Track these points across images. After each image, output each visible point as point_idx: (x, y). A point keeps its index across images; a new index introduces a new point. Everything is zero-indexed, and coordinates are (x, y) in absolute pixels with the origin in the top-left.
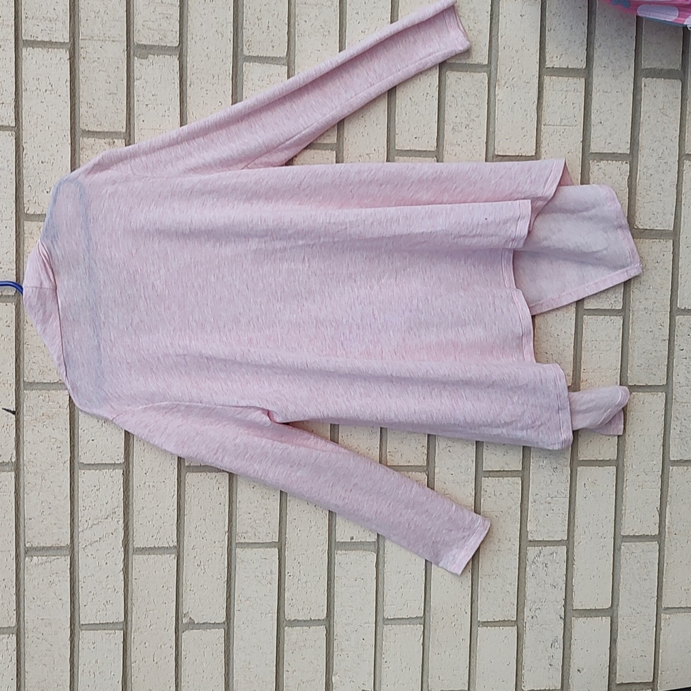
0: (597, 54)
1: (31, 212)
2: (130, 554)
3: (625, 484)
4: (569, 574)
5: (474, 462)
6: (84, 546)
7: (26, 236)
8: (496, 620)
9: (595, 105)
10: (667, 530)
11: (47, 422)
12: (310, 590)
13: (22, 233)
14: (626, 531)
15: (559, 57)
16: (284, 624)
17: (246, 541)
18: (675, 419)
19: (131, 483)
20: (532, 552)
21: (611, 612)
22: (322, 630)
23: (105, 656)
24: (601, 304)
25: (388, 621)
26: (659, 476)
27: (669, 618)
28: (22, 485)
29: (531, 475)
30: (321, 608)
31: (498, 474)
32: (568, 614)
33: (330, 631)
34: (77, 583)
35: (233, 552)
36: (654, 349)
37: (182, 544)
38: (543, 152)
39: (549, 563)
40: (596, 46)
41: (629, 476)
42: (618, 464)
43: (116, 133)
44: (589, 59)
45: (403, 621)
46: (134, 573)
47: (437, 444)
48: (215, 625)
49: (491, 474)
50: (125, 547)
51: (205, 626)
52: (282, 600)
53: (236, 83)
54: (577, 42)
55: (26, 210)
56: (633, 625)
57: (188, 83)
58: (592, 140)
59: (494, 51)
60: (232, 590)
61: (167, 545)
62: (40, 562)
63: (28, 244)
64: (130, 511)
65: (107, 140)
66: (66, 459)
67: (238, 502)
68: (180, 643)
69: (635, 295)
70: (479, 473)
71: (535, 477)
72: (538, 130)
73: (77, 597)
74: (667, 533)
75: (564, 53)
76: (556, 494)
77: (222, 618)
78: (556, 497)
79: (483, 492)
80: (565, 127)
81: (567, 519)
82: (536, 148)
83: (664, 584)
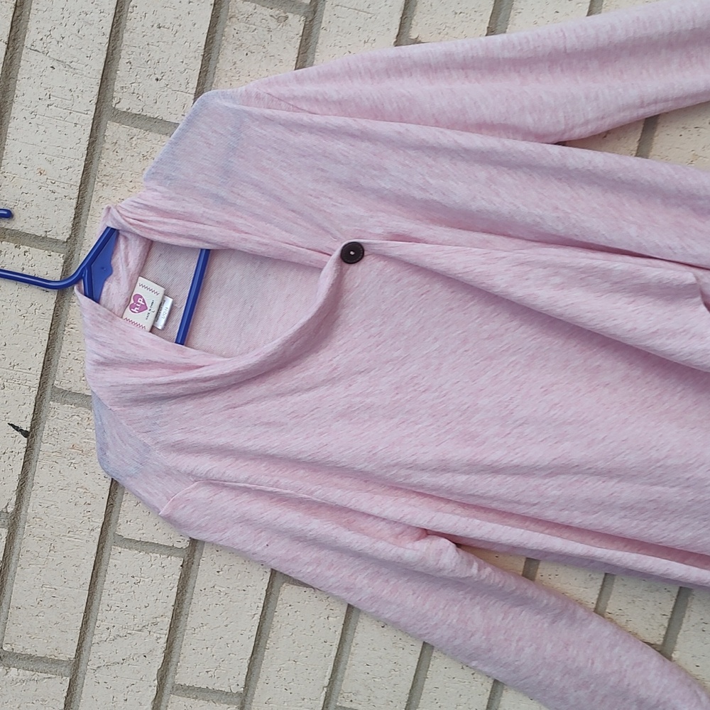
1: (123, 106)
2: (166, 692)
6: (95, 667)
7: (107, 146)
11: (78, 459)
13: (100, 139)
17: (353, 706)
19: (191, 582)
28: (16, 551)
37: (250, 692)
43: (293, 2)
47: (686, 615)
50: (161, 680)
55: (114, 102)
61: (227, 690)
62: (20, 677)
63: (107, 161)
64: (181, 625)
65: (275, 12)
66: (96, 525)
67: (354, 644)
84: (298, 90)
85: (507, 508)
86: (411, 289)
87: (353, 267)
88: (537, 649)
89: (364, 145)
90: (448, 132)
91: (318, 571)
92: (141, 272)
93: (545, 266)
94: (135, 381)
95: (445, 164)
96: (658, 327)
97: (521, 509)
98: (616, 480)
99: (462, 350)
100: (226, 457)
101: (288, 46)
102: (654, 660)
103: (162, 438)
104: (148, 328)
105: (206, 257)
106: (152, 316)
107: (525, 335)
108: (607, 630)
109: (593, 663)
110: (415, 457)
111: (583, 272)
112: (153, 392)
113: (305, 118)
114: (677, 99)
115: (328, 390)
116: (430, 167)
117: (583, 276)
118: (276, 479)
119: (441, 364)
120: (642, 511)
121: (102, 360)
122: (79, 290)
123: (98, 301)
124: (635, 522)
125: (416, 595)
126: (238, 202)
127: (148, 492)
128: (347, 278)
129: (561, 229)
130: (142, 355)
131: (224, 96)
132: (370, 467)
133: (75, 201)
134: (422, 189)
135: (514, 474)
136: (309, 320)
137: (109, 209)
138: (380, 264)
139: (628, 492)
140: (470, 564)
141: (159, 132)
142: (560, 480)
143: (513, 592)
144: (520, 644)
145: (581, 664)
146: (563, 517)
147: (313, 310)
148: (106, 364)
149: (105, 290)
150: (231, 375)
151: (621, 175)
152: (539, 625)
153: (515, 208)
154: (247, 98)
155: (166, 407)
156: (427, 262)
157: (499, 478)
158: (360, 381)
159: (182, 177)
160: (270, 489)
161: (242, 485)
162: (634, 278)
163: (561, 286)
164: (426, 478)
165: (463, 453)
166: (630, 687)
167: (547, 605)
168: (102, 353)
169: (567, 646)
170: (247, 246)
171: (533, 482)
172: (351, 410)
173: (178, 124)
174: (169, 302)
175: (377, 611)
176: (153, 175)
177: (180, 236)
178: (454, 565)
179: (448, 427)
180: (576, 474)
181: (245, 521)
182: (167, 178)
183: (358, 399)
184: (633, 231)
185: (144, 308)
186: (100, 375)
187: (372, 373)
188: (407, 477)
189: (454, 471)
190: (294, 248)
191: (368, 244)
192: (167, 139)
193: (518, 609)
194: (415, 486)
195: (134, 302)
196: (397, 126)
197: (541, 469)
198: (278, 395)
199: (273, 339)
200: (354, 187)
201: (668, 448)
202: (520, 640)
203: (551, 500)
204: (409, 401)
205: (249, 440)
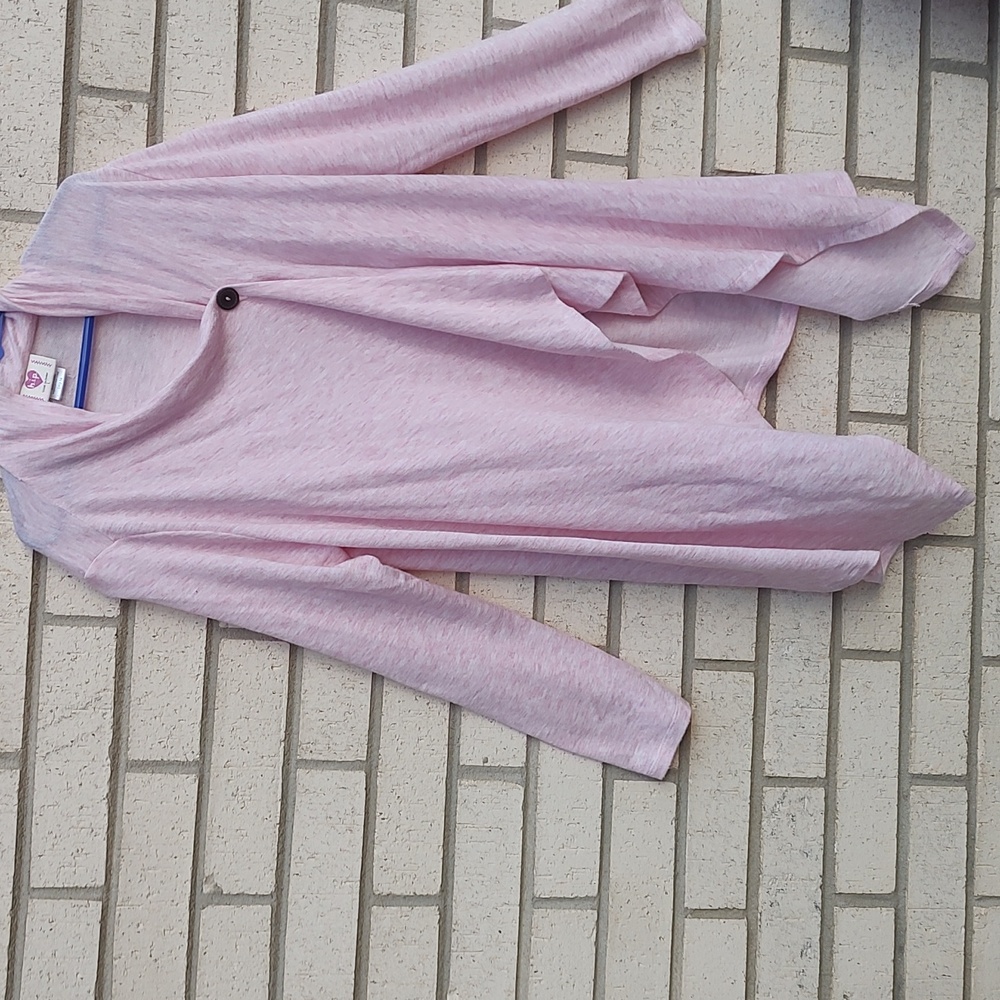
0: (866, 32)
2: (121, 771)
3: (914, 690)
4: (830, 834)
5: (681, 644)
6: (44, 754)
8: (714, 907)
9: (863, 106)
10: (979, 768)
12: (415, 844)
14: (916, 768)
15: (809, 33)
16: (371, 901)
17: (315, 757)
18: (989, 590)
19: (128, 652)
20: (771, 795)
21: (895, 900)
22: (432, 914)
23: (69, 945)
24: (876, 406)
25: (540, 902)
26: (967, 679)
27: (986, 914)
29: (769, 669)
30: (433, 876)
31: (719, 665)
32: (828, 903)
33: (445, 915)
34: (28, 817)
35: (292, 774)
37: (207, 758)
38: (787, 169)
39: (798, 814)
40: (864, 20)
41: (921, 678)
42: (904, 656)
43: (135, 93)
44: (854, 40)
45: (563, 904)
46: (127, 804)
47: (623, 612)
48: (257, 898)
49: (708, 664)
50: (114, 758)
51: (241, 899)
52: (369, 861)
53: (325, 32)
54: (836, 14)
56: (930, 923)
57: (252, 27)
58: (859, 157)
59: (714, 18)
60: (288, 840)
61: (183, 759)
64: (126, 699)
65: (120, 102)
66: (24, 606)
67: (303, 691)
68: (196, 928)
69: (925, 394)
70: (690, 662)
71: (777, 672)
72: (780, 137)
73: (28, 841)
74: (980, 774)
75: (817, 27)
76: (808, 702)
77: (268, 887)
78: (808, 707)
79: (694, 694)
80: (819, 135)
81: (825, 744)
82: (777, 163)
83: (976, 856)
84: (152, 163)
86: (290, 326)
87: (231, 314)
88: (482, 660)
89: (220, 201)
91: (251, 610)
92: (32, 350)
93: (408, 283)
95: (297, 208)
96: (519, 320)
97: (433, 514)
98: (514, 470)
99: (349, 375)
100: (141, 511)
101: (137, 131)
102: (601, 656)
103: (76, 500)
104: (47, 398)
105: (91, 325)
106: (48, 387)
107: (405, 355)
108: (548, 634)
109: (540, 667)
110: (322, 478)
111: (442, 283)
114: (495, 125)
115: (228, 430)
116: (285, 212)
117: (443, 286)
118: (193, 522)
119: (331, 390)
120: (546, 494)
121: (6, 433)
124: (542, 507)
125: (352, 623)
126: (113, 268)
127: (71, 557)
128: (227, 323)
129: (414, 249)
130: (44, 422)
131: (84, 178)
132: (281, 495)
134: (280, 232)
135: (420, 480)
136: (197, 361)
138: (256, 307)
139: (528, 478)
140: (396, 576)
141: (29, 222)
142: (464, 478)
143: (445, 600)
144: (464, 656)
145: (529, 669)
148: (11, 437)
150: (132, 424)
151: (455, 191)
152: (480, 638)
153: (368, 236)
154: (106, 175)
157: (407, 487)
158: (258, 418)
159: (57, 254)
162: (489, 280)
163: (424, 299)
164: (338, 497)
165: (367, 467)
166: (582, 686)
167: (482, 612)
168: (5, 426)
169: (511, 654)
170: (127, 307)
171: (439, 484)
172: (253, 445)
173: (44, 212)
174: (62, 373)
175: (317, 643)
176: (30, 258)
177: (63, 307)
178: (380, 576)
179: (349, 446)
180: (476, 469)
181: (171, 570)
182: (43, 258)
183: (259, 434)
184: (479, 241)
186: (5, 448)
187: (268, 409)
188: (319, 498)
189: (363, 485)
190: (173, 302)
191: (240, 287)
192: (37, 227)
193: (456, 625)
194: (328, 508)
195: (29, 379)
196: (247, 178)
197: (444, 470)
198: (181, 443)
200: (220, 243)
201: (554, 429)
202: (463, 653)
203: (459, 499)
204: (307, 428)
205: (161, 488)
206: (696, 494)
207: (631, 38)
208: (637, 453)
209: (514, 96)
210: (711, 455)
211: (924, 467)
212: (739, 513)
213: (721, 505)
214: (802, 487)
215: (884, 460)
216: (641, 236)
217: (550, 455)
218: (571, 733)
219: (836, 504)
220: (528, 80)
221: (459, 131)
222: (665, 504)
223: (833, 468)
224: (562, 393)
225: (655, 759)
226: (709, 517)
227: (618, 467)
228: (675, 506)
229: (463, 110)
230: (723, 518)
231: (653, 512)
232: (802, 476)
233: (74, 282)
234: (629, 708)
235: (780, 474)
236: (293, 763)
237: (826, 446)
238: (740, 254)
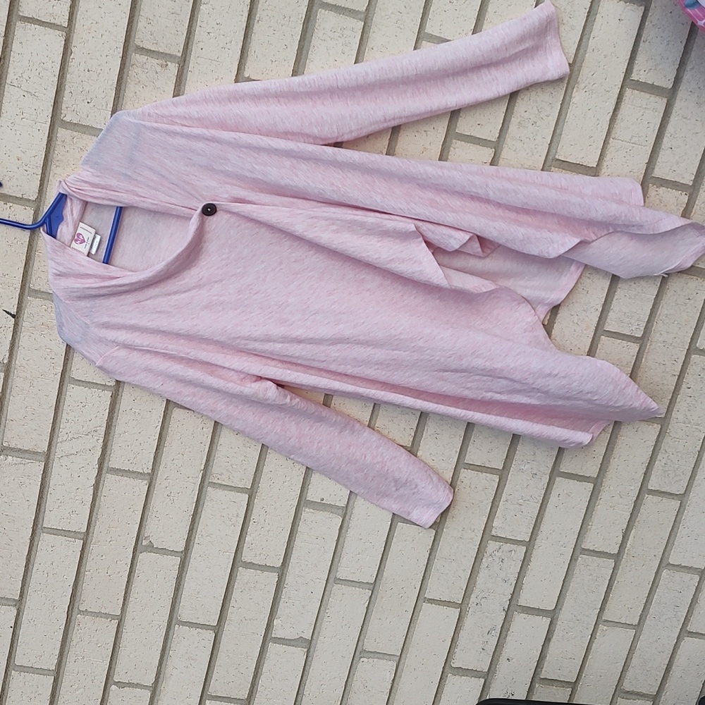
0: (687, 76)
1: (67, 119)
2: (104, 472)
3: (598, 502)
4: (523, 572)
5: (458, 453)
6: (60, 456)
7: (58, 143)
8: (442, 600)
9: (670, 129)
10: (626, 551)
11: (46, 331)
12: (271, 539)
13: (54, 139)
14: (586, 545)
15: (647, 72)
16: (239, 564)
17: (219, 482)
18: (664, 452)
19: (117, 406)
20: (492, 546)
21: (553, 614)
22: (274, 577)
23: (62, 560)
24: (622, 329)
25: (339, 581)
26: (633, 501)
27: (606, 630)
28: (9, 386)
29: (510, 475)
30: (278, 557)
31: (478, 468)
32: (511, 608)
33: (282, 579)
34: (47, 488)
35: (204, 489)
36: (661, 382)
37: (156, 473)
38: (605, 166)
39: (506, 559)
40: (689, 68)
41: (604, 495)
42: (597, 483)
43: (171, 56)
44: (677, 80)
45: (353, 584)
46: (104, 491)
47: (426, 429)
48: (173, 553)
49: (471, 467)
50: (100, 464)
51: (163, 552)
52: (242, 542)
53: (307, 28)
54: (670, 60)
55: (62, 116)
56: (571, 630)
57: (257, 19)
58: (658, 164)
59: (582, 51)
60: (196, 524)
61: (141, 471)
62: (14, 462)
63: (59, 152)
64: (112, 432)
65: (160, 61)
66: (58, 371)
67: (219, 445)
68: (135, 562)
69: (658, 326)
70: (460, 464)
71: (513, 478)
72: (606, 142)
73: (45, 501)
74: (625, 555)
75: (654, 68)
76: (529, 498)
77: (180, 547)
78: (528, 500)
79: (459, 482)
80: (634, 145)
81: (534, 523)
82: (599, 160)
83: (610, 599)
84: (174, 111)
85: (307, 363)
86: (247, 231)
87: (210, 218)
88: (330, 448)
89: (215, 145)
90: (265, 138)
91: (194, 400)
92: (81, 220)
93: (326, 219)
94: (78, 286)
95: (265, 157)
96: (394, 256)
97: (315, 364)
98: (371, 347)
99: (279, 269)
100: (135, 331)
101: (169, 82)
102: (404, 455)
103: (96, 320)
104: (86, 254)
105: (120, 211)
106: (88, 246)
107: (318, 260)
108: (375, 437)
109: (365, 457)
110: (250, 333)
111: (350, 223)
112: (90, 293)
113: (178, 128)
115: (197, 292)
116: (256, 158)
117: (350, 225)
118: (166, 345)
119: (266, 277)
120: (388, 365)
121: (58, 273)
122: (44, 230)
123: (55, 237)
124: (384, 372)
125: (254, 415)
126: (139, 178)
127: (89, 352)
128: (206, 224)
129: (335, 197)
130: (82, 270)
131: (129, 114)
132: (223, 339)
133: (39, 177)
134: (251, 172)
135: (310, 343)
136: (183, 251)
137: (60, 182)
138: (227, 216)
139: (379, 354)
140: (285, 396)
141: (90, 134)
142: (339, 346)
143: (314, 413)
144: (320, 444)
145: (358, 457)
146: (341, 369)
147: (185, 244)
148: (60, 275)
149: (59, 230)
150: (136, 283)
151: (370, 165)
152: (332, 434)
153: (307, 184)
154: (143, 116)
155: (98, 301)
156: (254, 216)
157: (302, 345)
158: (216, 287)
159: (104, 163)
160: (163, 351)
161: (145, 348)
162: (379, 227)
163: (337, 231)
164: (257, 345)
165: (279, 331)
166: (389, 471)
167: (336, 421)
168: (58, 269)
169: (349, 446)
170: (145, 205)
171: (322, 348)
172: (211, 304)
173: (102, 129)
174: (98, 238)
175: (231, 424)
176: (86, 162)
177: (104, 199)
178: (275, 397)
180: (348, 343)
181: (148, 370)
182: (95, 163)
183: (215, 298)
184: (378, 199)
185: (83, 241)
186: (57, 282)
187: (224, 282)
188: (246, 344)
189: (274, 341)
190: (174, 207)
191: (219, 204)
192: (95, 139)
193: (319, 424)
194: (250, 350)
195: (77, 238)
196: (233, 134)
197: (327, 340)
198: (166, 295)
199: (163, 261)
200: (209, 169)
201: (402, 328)
202: (319, 442)
203: (333, 359)
204: (246, 299)
205: (149, 322)
206: (484, 381)
207: (517, 62)
208: (451, 352)
209: (427, 93)
210: (498, 362)
211: (636, 390)
212: (509, 396)
213: (498, 390)
214: (553, 390)
215: (610, 383)
216: (489, 207)
217: (396, 343)
218: (377, 495)
219: (572, 402)
220: (439, 83)
221: (382, 119)
222: (463, 383)
223: (575, 384)
224: (415, 298)
225: (425, 518)
226: (489, 395)
227: (438, 358)
228: (469, 385)
229: (390, 98)
230: (498, 397)
231: (453, 386)
232: (553, 385)
233: (112, 184)
234: (416, 488)
235: (539, 381)
236: (206, 483)
237: (574, 368)
238: (550, 235)
